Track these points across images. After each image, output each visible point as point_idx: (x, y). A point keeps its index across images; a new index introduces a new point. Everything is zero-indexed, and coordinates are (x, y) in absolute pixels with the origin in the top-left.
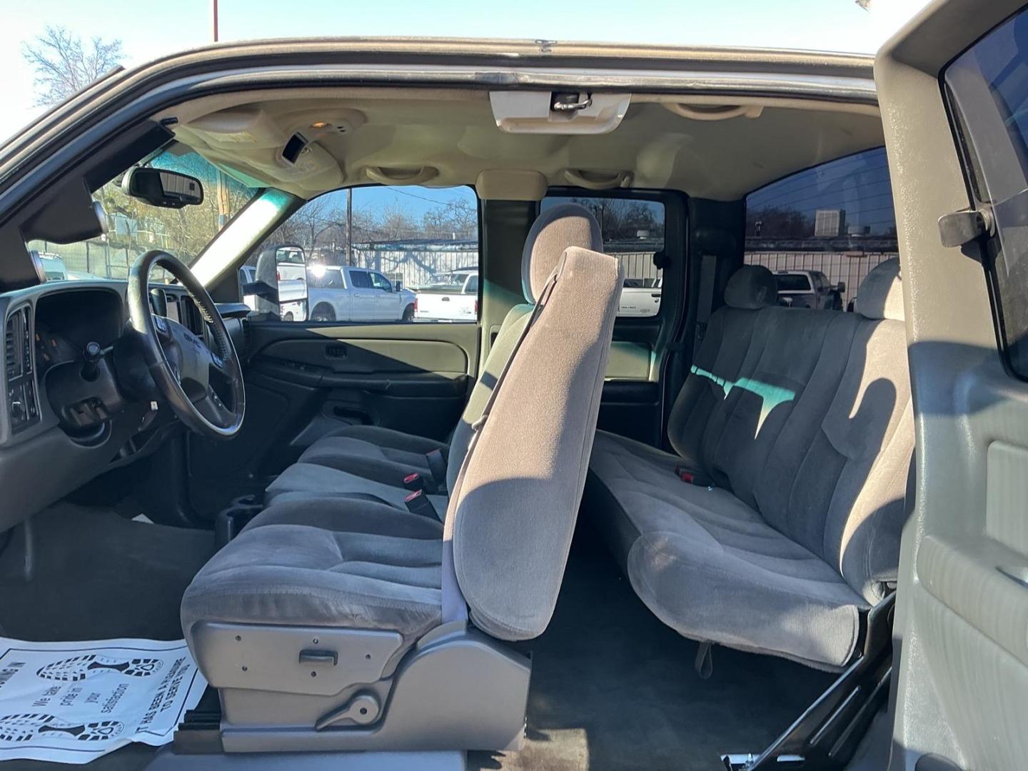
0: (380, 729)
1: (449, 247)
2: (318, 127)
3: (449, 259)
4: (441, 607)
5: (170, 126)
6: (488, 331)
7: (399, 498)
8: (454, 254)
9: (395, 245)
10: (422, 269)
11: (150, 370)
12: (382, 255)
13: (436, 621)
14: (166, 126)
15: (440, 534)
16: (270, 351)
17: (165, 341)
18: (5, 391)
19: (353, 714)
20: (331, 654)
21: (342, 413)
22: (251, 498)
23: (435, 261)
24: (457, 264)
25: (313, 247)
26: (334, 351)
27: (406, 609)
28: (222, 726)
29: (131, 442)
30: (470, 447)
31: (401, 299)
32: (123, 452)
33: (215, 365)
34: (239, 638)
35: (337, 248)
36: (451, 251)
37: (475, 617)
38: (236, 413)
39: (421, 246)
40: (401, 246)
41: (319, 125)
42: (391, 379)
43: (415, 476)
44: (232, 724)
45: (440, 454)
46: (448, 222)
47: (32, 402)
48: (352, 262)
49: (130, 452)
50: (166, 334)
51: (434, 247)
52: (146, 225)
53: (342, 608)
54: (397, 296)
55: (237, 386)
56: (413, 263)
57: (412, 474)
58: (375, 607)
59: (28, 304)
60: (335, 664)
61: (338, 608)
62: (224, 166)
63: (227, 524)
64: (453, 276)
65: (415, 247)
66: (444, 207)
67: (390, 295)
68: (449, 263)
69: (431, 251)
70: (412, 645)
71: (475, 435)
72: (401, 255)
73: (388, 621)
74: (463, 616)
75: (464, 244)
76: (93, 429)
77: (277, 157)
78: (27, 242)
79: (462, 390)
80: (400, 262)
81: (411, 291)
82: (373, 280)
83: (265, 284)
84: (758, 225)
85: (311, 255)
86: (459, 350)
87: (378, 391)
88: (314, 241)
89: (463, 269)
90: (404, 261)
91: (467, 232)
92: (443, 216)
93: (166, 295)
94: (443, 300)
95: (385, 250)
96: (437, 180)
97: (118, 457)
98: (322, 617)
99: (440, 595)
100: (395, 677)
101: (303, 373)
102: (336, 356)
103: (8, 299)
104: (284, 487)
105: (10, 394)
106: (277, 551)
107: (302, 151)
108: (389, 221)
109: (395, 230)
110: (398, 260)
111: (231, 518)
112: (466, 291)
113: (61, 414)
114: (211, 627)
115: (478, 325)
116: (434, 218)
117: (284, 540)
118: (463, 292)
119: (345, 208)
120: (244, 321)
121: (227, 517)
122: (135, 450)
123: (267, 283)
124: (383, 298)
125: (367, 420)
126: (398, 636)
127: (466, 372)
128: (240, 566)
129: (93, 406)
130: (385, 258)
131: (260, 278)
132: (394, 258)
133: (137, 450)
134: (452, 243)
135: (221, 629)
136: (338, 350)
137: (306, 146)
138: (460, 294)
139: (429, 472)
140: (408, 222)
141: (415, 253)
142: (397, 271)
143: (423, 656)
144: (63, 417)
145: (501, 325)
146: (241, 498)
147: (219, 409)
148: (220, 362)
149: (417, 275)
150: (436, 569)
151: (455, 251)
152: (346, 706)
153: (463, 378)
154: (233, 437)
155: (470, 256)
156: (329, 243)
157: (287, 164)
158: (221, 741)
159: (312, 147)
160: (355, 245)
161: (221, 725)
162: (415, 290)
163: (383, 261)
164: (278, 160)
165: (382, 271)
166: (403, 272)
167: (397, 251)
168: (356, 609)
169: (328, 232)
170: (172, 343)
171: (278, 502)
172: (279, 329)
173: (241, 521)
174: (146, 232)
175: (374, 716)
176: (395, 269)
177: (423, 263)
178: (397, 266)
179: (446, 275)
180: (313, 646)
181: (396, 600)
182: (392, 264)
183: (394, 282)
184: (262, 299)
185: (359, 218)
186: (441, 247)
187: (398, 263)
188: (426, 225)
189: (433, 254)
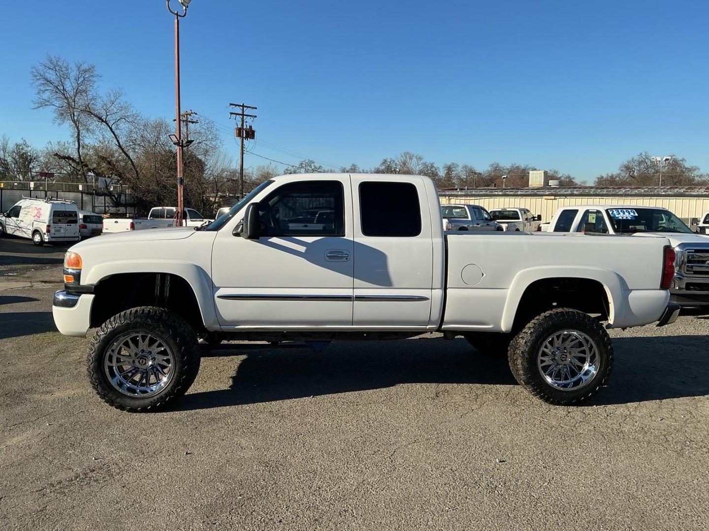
1: (304, 195)
3: (304, 202)
8: (307, 199)
23: (295, 203)
25: (217, 194)
51: (295, 195)
64: (307, 212)
68: (304, 204)
69: (293, 197)
84: (504, 178)
89: (312, 208)
118: (315, 222)
119: (238, 168)
155: (317, 200)
179: (303, 212)
189: (294, 199)
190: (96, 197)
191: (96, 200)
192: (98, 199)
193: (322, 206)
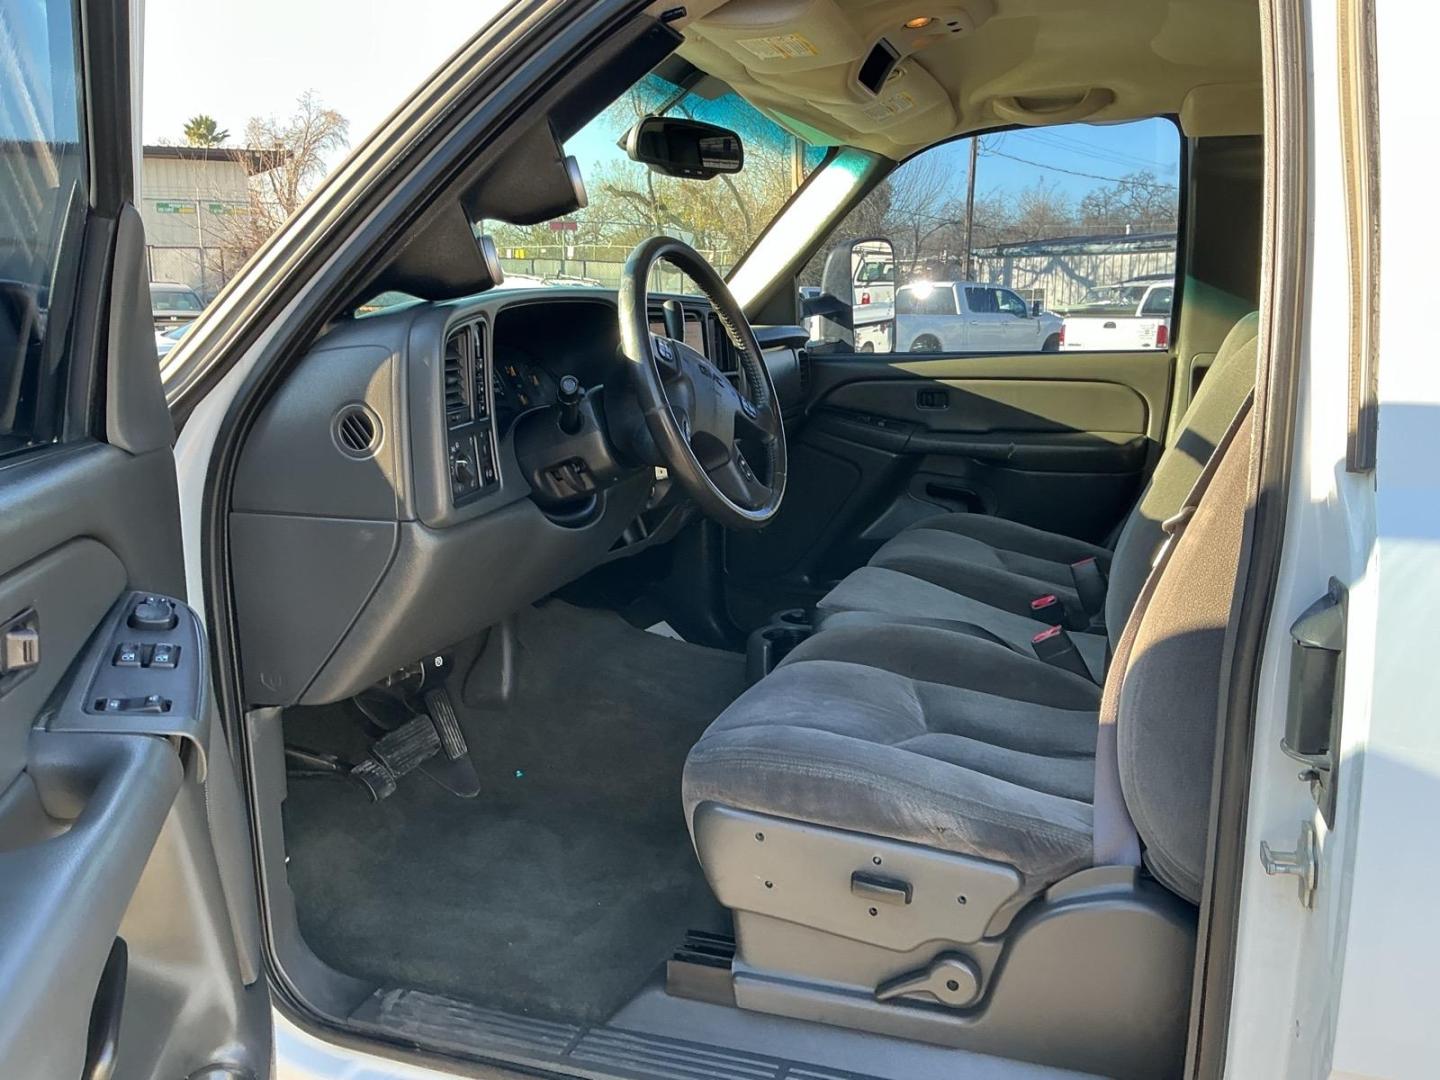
0: (978, 1018)
1: (1119, 246)
2: (915, 28)
3: (1118, 264)
4: (1092, 838)
5: (674, 23)
6: (1188, 363)
7: (1024, 634)
8: (1126, 257)
9: (1035, 247)
10: (1074, 281)
11: (646, 418)
12: (1015, 263)
13: (1083, 860)
14: (669, 23)
15: (1094, 705)
16: (836, 398)
17: (667, 374)
18: (444, 445)
19: (935, 984)
20: (902, 886)
21: (936, 492)
22: (798, 613)
23: (1095, 268)
24: (1131, 272)
25: (916, 257)
26: (930, 397)
27: (1028, 832)
28: (736, 966)
29: (640, 521)
30: (1156, 563)
31: (1039, 326)
32: (627, 536)
33: (743, 413)
34: (760, 837)
35: (949, 258)
36: (1123, 252)
37: (1154, 864)
38: (772, 488)
39: (1074, 247)
40: (1043, 248)
41: (919, 21)
42: (1016, 443)
43: (1053, 597)
44: (748, 965)
45: (1094, 567)
46: (1118, 209)
47: (488, 464)
48: (970, 275)
49: (638, 536)
50: (672, 365)
51: (1095, 247)
52: (707, 241)
53: (919, 814)
54: (1034, 323)
55: (776, 447)
56: (1061, 274)
57: (1045, 596)
58: (977, 821)
59: (482, 319)
60: (908, 901)
61: (914, 814)
62: (777, 113)
63: (763, 650)
64: (1123, 290)
65: (1066, 249)
66: (1113, 187)
67: (1023, 322)
68: (1117, 270)
69: (1090, 254)
70: (1038, 893)
71: (1168, 543)
72: (1042, 262)
73: (998, 847)
74: (1132, 856)
75: (1143, 241)
76: (579, 502)
77: (849, 83)
78: (475, 223)
79: (1136, 464)
80: (1041, 272)
81: (1056, 315)
82: (1000, 300)
83: (835, 298)
85: (912, 270)
86: (1136, 397)
87: (995, 461)
88: (919, 249)
89: (1137, 279)
90: (1048, 270)
91: (1149, 223)
92: (1112, 201)
93: (686, 310)
94: (1106, 326)
95: (1019, 255)
96: (1111, 109)
97: (621, 542)
98: (888, 825)
99: (1091, 813)
100: (1008, 938)
101: (878, 431)
102: (932, 405)
103: (453, 308)
104: (845, 601)
105: (453, 450)
106: (826, 703)
107: (889, 76)
108: (1029, 213)
109: (1037, 226)
110: (1038, 270)
111: (769, 642)
112: (1143, 311)
113: (533, 480)
114: (721, 813)
115: (1170, 355)
116: (1097, 205)
117: (838, 687)
118: (1138, 314)
119: (963, 197)
120: (800, 353)
121: (763, 639)
122: (645, 534)
123: (838, 297)
124: (1014, 326)
125: (975, 506)
126: (1013, 876)
127: (1145, 432)
128: (768, 723)
129: (577, 469)
130: (1018, 267)
131: (827, 289)
132: (1033, 266)
133: (649, 535)
134: (1124, 239)
135: (735, 818)
136: (936, 396)
137: (895, 66)
138: (1135, 318)
139: (1075, 594)
140: (1057, 213)
141: (1066, 259)
142: (1036, 286)
143: (1058, 914)
144: (536, 484)
145: (1216, 353)
146: (784, 613)
147: (748, 481)
148: (752, 409)
149: (1067, 292)
150: (1083, 763)
151: (1129, 252)
152: (922, 971)
153: (1140, 443)
154: (768, 523)
155: (1153, 259)
156: (939, 251)
157: (866, 95)
158: (733, 987)
159: (905, 67)
160: (974, 251)
161: (733, 964)
162: (1062, 313)
163: (1015, 272)
164: (853, 90)
165: (1014, 286)
166: (1045, 287)
167: (1037, 256)
168: (946, 820)
169: (938, 234)
170: (681, 379)
171: (834, 625)
172: (849, 365)
173: (781, 647)
174: (708, 251)
175: (970, 997)
176: (1033, 282)
177: (1077, 272)
178: (1036, 279)
179: (1113, 289)
180: (873, 868)
181: (1011, 814)
182: (1029, 277)
183: (1030, 303)
184: (829, 321)
185: (983, 212)
186: (1108, 246)
187: (1038, 274)
188: (1084, 215)
189: (1094, 258)
190: (664, 274)
191: (663, 283)
192: (668, 278)
193: (1163, 272)
